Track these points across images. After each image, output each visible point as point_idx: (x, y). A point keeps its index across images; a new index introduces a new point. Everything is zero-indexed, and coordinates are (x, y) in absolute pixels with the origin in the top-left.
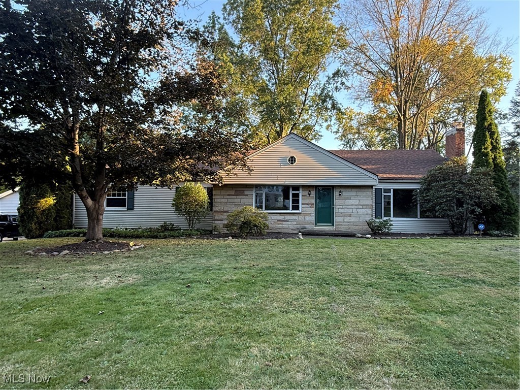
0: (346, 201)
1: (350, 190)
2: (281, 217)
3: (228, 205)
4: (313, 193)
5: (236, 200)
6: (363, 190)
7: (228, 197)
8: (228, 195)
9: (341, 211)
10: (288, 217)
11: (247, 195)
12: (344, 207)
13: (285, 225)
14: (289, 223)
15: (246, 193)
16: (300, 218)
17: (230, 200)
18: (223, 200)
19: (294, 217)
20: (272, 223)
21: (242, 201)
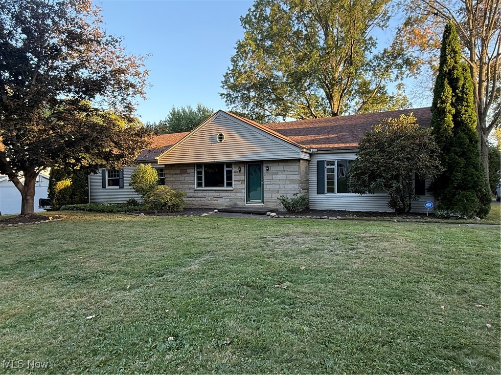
0: (274, 176)
1: (277, 164)
2: (217, 194)
3: (176, 183)
4: (243, 169)
5: (181, 179)
6: (291, 164)
7: (175, 176)
8: (176, 174)
9: (269, 187)
10: (222, 194)
11: (189, 174)
12: (271, 183)
13: (220, 201)
14: (223, 199)
15: (189, 171)
16: (232, 195)
17: (177, 179)
18: (172, 179)
19: (227, 194)
20: (210, 199)
21: (186, 179)
